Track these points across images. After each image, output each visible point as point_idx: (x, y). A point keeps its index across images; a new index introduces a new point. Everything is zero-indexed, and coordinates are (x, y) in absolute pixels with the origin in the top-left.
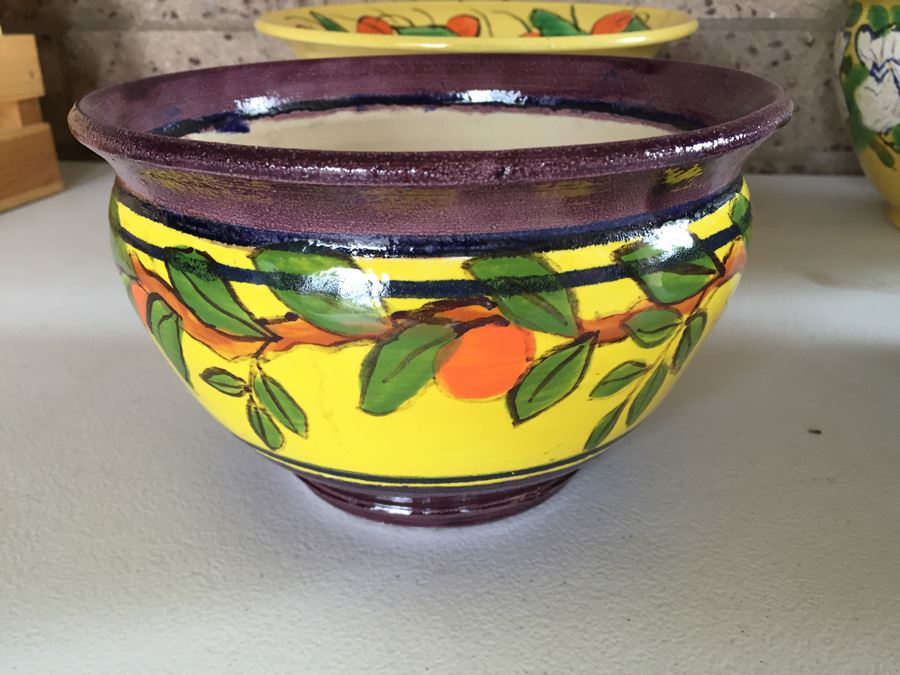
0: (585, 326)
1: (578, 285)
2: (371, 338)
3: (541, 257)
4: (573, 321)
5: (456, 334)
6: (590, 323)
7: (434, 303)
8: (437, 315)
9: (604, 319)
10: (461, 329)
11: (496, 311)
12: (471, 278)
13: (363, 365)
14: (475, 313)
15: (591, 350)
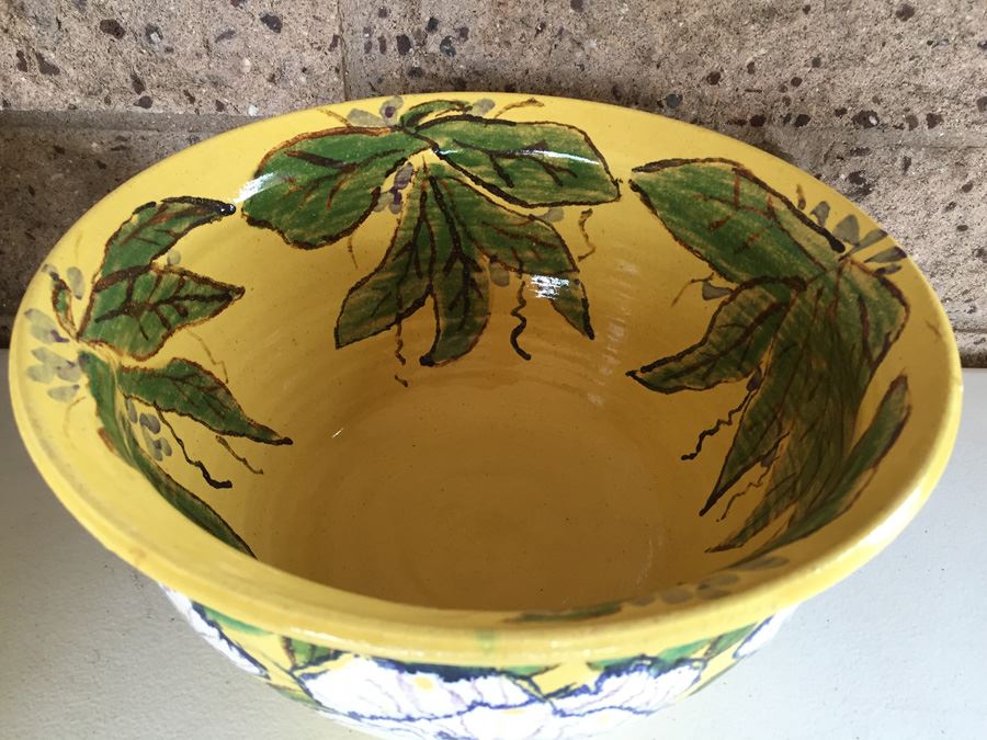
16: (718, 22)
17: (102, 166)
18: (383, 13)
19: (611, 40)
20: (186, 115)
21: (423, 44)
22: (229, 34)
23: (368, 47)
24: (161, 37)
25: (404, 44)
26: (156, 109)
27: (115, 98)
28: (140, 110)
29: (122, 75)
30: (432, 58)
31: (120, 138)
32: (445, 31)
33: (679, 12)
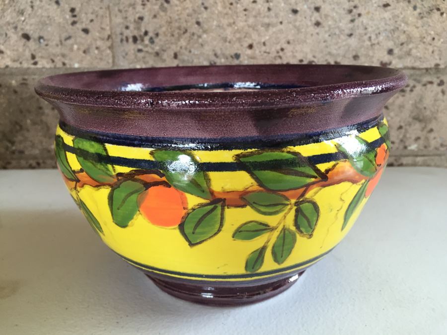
0: (216, 194)
1: (211, 170)
2: (110, 185)
3: (191, 153)
4: (208, 190)
5: (145, 189)
6: (219, 193)
7: (135, 170)
8: (136, 177)
9: (228, 192)
10: (147, 185)
11: (164, 179)
12: (153, 160)
13: (108, 199)
14: (153, 178)
15: (223, 210)
16: (249, 26)
17: (15, 92)
18: (127, 28)
19: (211, 34)
20: (51, 68)
21: (143, 40)
22: (69, 38)
23: (122, 40)
24: (44, 40)
25: (135, 39)
26: (39, 66)
27: (23, 62)
28: (33, 66)
29: (28, 54)
30: (146, 46)
31: (24, 79)
32: (151, 34)
33: (234, 23)
